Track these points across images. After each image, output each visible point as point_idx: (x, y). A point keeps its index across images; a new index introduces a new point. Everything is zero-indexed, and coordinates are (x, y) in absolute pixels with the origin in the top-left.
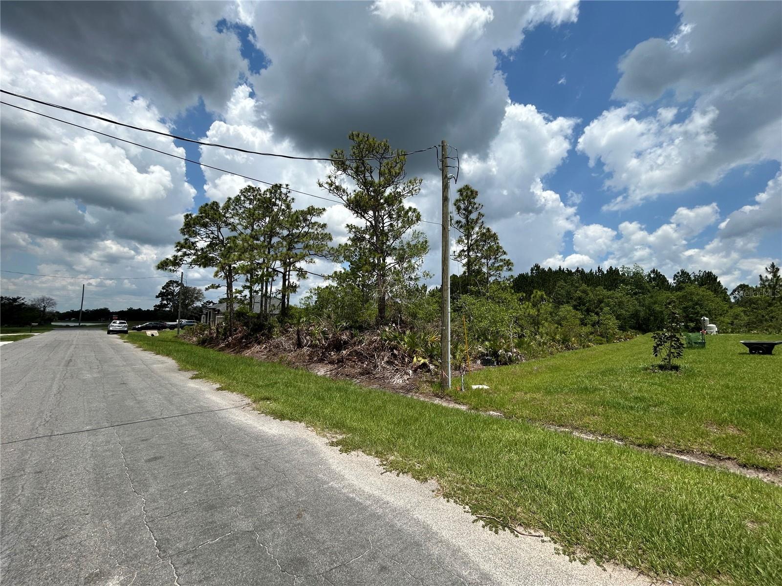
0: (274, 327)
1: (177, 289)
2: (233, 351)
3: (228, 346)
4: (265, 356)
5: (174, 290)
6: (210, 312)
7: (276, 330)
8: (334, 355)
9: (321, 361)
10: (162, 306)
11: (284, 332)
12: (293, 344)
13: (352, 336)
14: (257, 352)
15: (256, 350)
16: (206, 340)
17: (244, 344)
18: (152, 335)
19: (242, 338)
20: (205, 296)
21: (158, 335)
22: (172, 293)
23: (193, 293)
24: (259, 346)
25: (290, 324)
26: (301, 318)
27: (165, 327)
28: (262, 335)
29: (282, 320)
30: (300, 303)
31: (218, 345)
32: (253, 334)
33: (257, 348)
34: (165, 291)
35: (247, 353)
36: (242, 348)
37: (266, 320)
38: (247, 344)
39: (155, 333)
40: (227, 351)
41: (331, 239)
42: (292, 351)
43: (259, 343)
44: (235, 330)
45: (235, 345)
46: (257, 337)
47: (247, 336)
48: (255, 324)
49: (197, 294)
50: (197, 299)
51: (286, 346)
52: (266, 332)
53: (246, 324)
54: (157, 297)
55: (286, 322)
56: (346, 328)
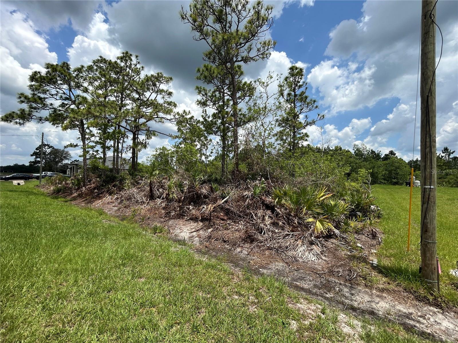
0: (125, 179)
1: (48, 151)
2: (85, 201)
3: (80, 196)
4: (116, 208)
5: (46, 151)
6: (74, 167)
7: (127, 182)
8: (193, 209)
9: (180, 216)
10: (36, 162)
11: (136, 183)
12: (145, 196)
13: (212, 190)
14: (108, 203)
15: (106, 201)
16: (61, 190)
17: (96, 194)
18: (19, 184)
19: (94, 189)
20: (72, 156)
21: (24, 183)
22: (44, 153)
23: (62, 154)
24: (111, 197)
25: (141, 177)
26: (153, 171)
27: (32, 178)
28: (114, 186)
29: (133, 173)
30: (147, 160)
31: (71, 194)
32: (105, 185)
33: (108, 198)
34: (38, 151)
35: (98, 204)
36: (93, 198)
37: (118, 173)
38: (99, 194)
39: (22, 182)
40: (79, 201)
41: (175, 106)
42: (144, 203)
43: (110, 194)
44: (90, 181)
45: (86, 194)
46: (109, 187)
47: (100, 187)
48: (107, 177)
49: (65, 154)
50: (66, 158)
51: (138, 197)
52: (117, 183)
53: (99, 176)
54: (32, 155)
55: (136, 175)
56: (204, 182)
